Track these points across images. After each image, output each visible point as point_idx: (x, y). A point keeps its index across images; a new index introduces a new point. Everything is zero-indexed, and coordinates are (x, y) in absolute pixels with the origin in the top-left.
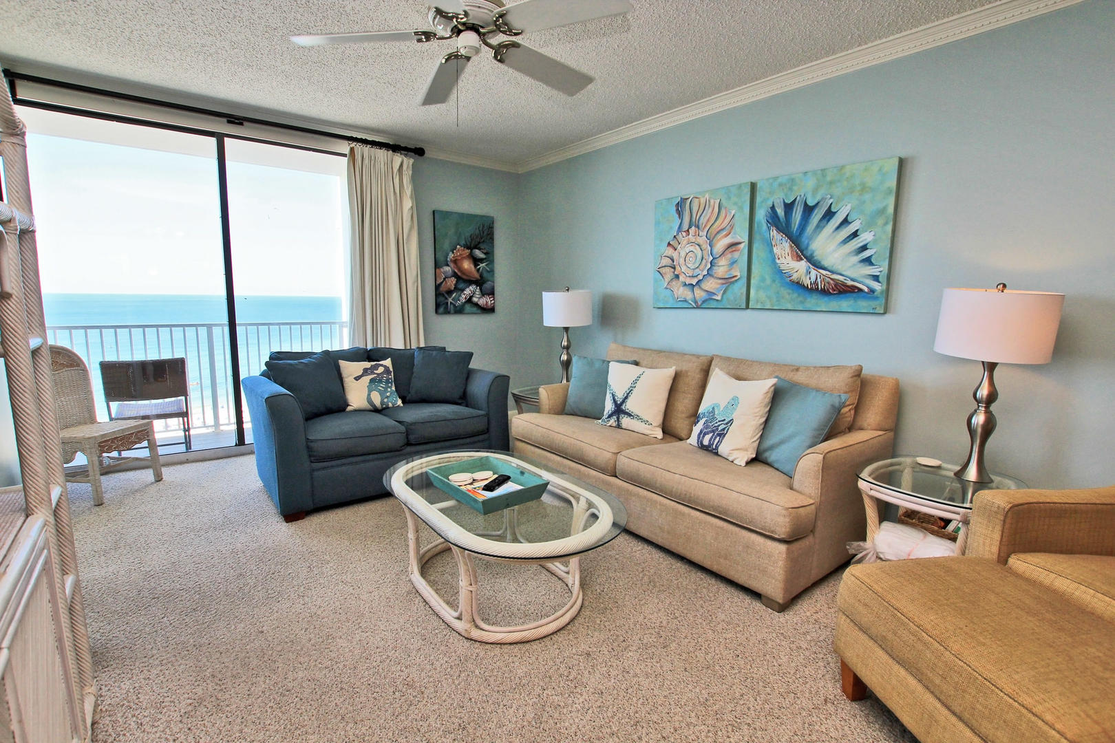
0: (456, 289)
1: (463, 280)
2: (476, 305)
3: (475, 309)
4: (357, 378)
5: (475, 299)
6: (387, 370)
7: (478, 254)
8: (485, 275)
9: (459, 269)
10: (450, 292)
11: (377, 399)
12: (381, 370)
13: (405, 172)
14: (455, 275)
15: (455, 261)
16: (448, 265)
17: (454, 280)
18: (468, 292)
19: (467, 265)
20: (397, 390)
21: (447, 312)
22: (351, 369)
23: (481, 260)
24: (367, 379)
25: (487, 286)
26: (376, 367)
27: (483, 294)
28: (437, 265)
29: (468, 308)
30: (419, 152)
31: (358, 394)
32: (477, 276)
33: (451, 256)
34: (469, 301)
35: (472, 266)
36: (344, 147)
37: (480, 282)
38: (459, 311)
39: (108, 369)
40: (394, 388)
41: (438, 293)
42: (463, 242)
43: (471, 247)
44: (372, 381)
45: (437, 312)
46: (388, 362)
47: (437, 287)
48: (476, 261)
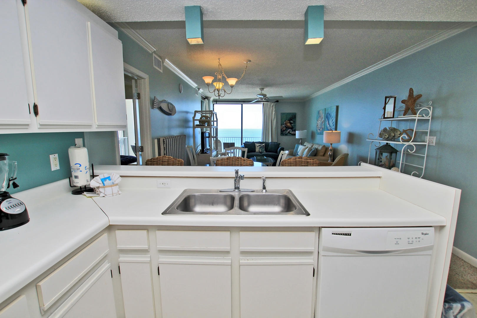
0: (286, 130)
1: (287, 128)
2: (291, 133)
3: (290, 134)
4: (258, 147)
5: (290, 132)
6: (263, 145)
7: (291, 122)
8: (293, 126)
9: (287, 126)
10: (284, 131)
11: (260, 151)
12: (262, 145)
13: (274, 106)
14: (285, 127)
15: (286, 124)
16: (284, 125)
17: (285, 128)
18: (288, 131)
19: (289, 124)
20: (265, 150)
21: (283, 135)
22: (257, 145)
23: (292, 123)
24: (259, 147)
25: (294, 129)
26: (261, 145)
27: (292, 131)
28: (281, 125)
29: (288, 134)
30: (277, 101)
31: (257, 149)
32: (291, 127)
33: (285, 122)
34: (289, 132)
35: (290, 125)
36: (262, 103)
37: (292, 128)
38: (286, 135)
39: (224, 143)
40: (264, 149)
41: (281, 131)
42: (288, 119)
43: (290, 120)
44: (260, 147)
45: (281, 135)
46: (264, 144)
47: (281, 129)
48: (291, 123)
